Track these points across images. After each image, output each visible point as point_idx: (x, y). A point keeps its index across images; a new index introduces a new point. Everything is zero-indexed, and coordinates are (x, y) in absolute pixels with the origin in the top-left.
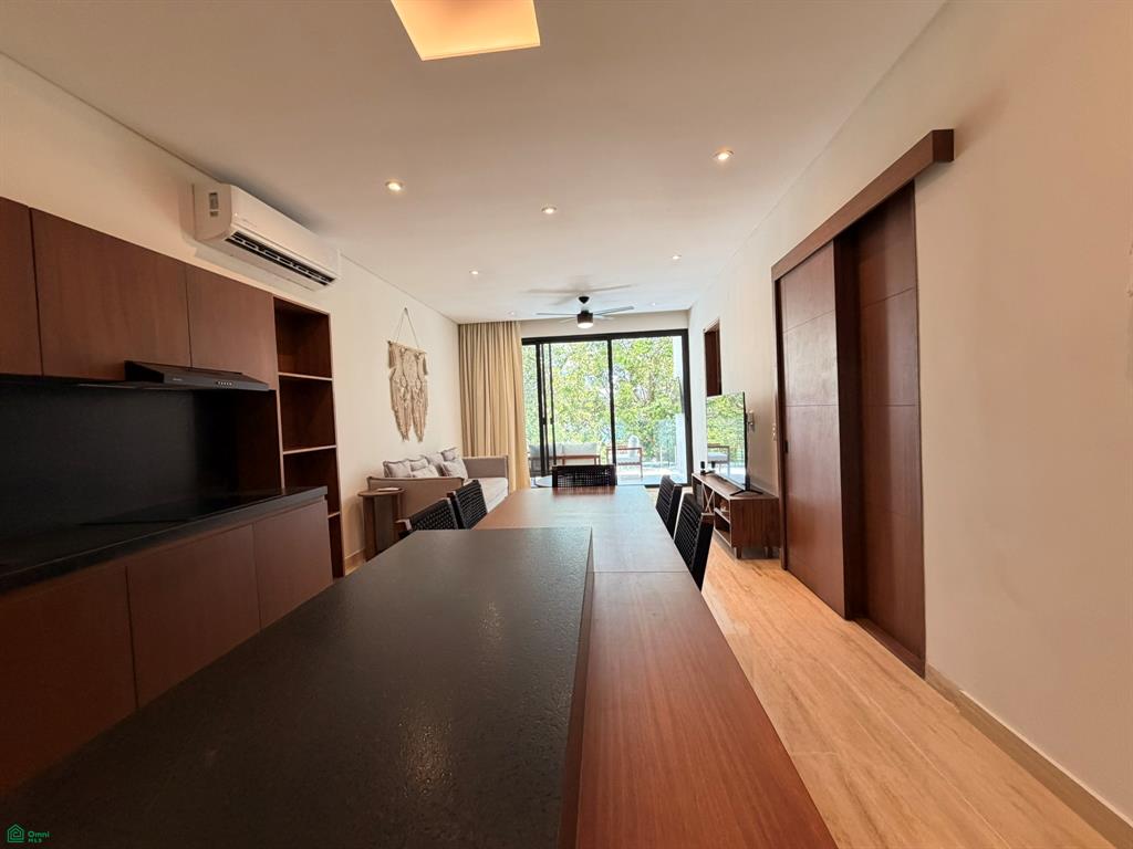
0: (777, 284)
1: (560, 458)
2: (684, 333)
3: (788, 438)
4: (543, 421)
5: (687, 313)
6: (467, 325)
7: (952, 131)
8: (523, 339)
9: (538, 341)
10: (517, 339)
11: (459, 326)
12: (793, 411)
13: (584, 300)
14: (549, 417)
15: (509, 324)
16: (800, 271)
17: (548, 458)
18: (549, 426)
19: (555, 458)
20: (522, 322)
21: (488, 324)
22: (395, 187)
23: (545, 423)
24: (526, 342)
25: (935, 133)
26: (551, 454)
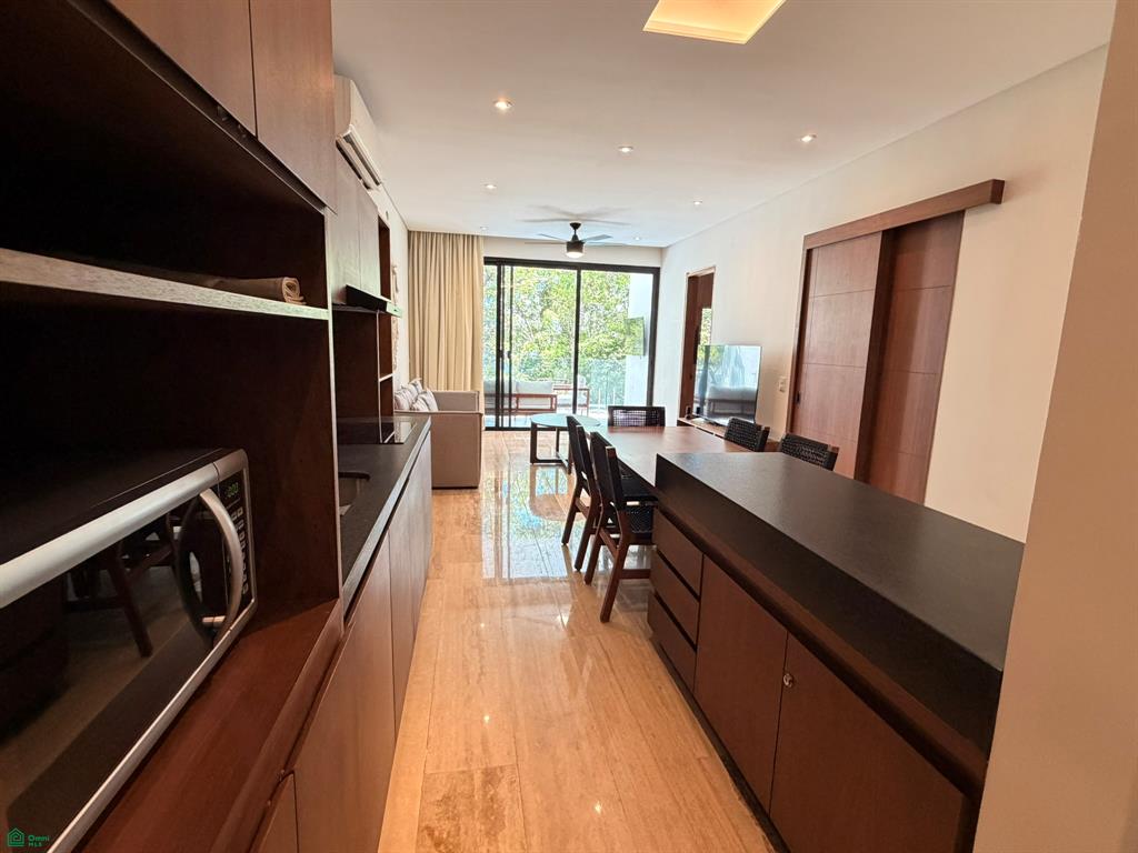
0: (809, 252)
1: (515, 395)
2: (656, 272)
3: (802, 391)
4: (500, 354)
5: (661, 251)
6: (419, 233)
7: (1003, 182)
8: (485, 258)
9: (500, 262)
10: (479, 257)
11: (409, 232)
12: (809, 368)
13: (576, 226)
14: (507, 349)
15: (470, 238)
16: (839, 247)
17: (503, 395)
18: (506, 360)
19: (510, 396)
20: (486, 238)
21: (445, 234)
22: (502, 105)
23: (503, 357)
24: (488, 261)
25: (995, 181)
26: (506, 391)
